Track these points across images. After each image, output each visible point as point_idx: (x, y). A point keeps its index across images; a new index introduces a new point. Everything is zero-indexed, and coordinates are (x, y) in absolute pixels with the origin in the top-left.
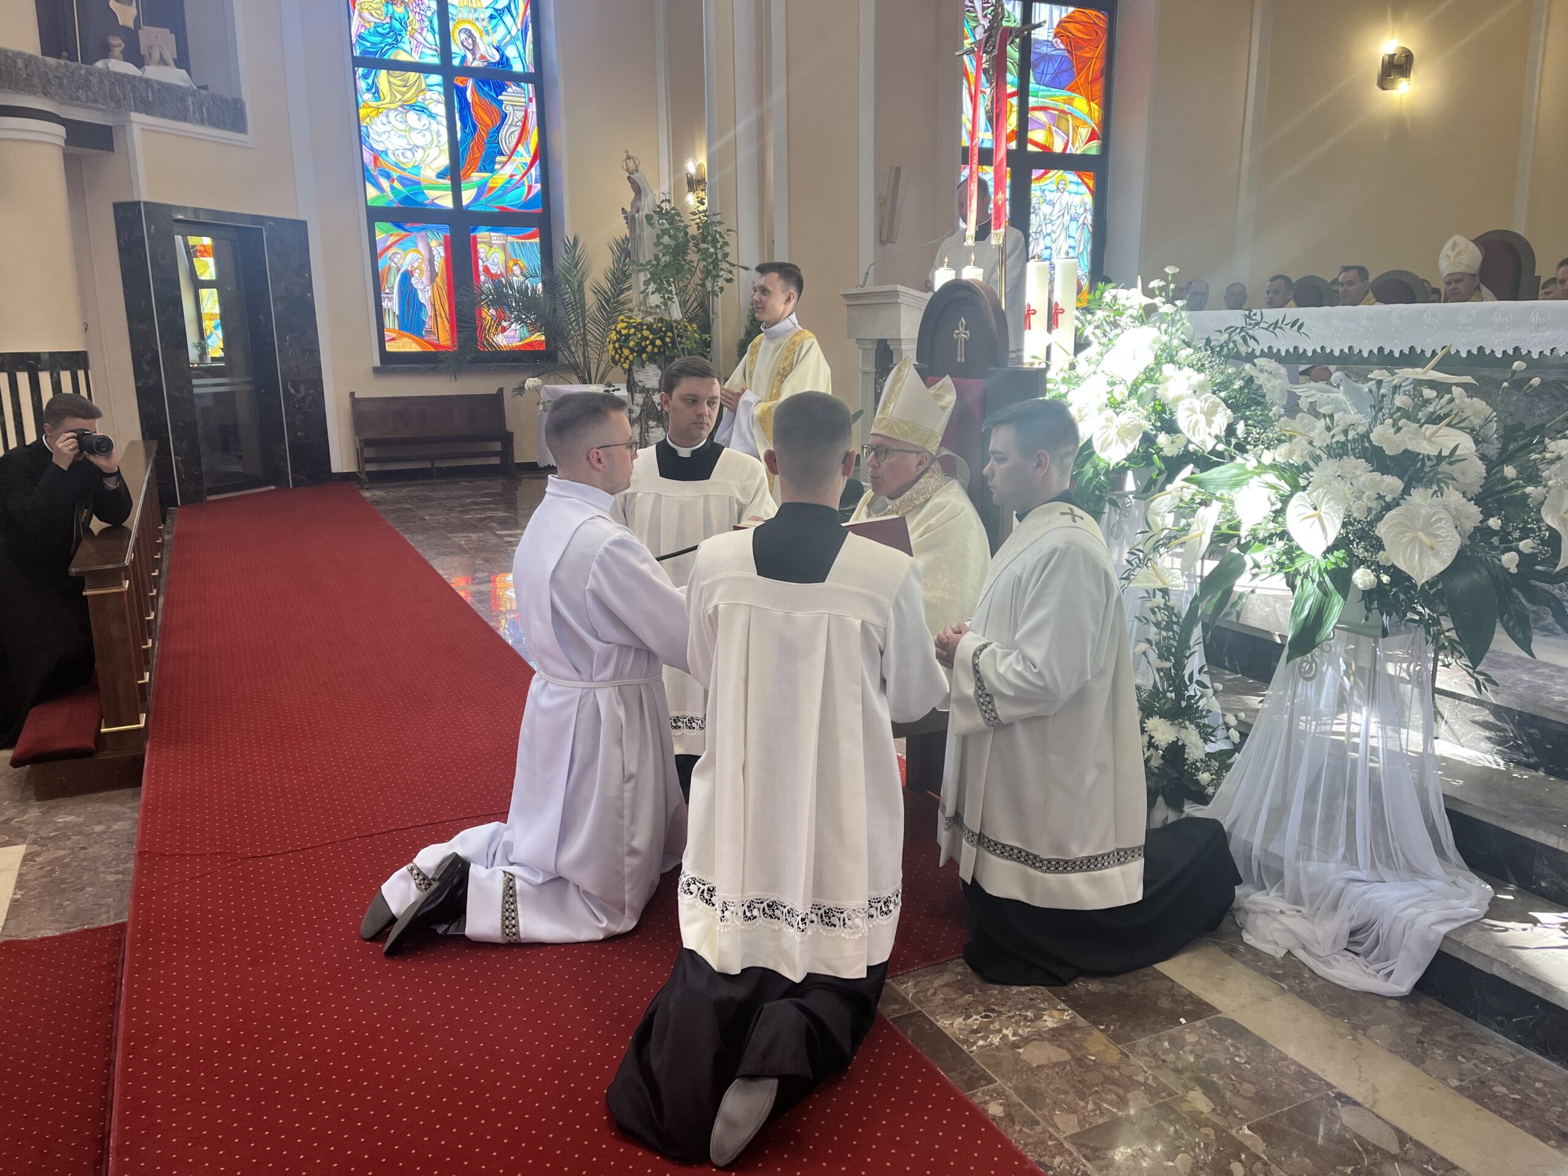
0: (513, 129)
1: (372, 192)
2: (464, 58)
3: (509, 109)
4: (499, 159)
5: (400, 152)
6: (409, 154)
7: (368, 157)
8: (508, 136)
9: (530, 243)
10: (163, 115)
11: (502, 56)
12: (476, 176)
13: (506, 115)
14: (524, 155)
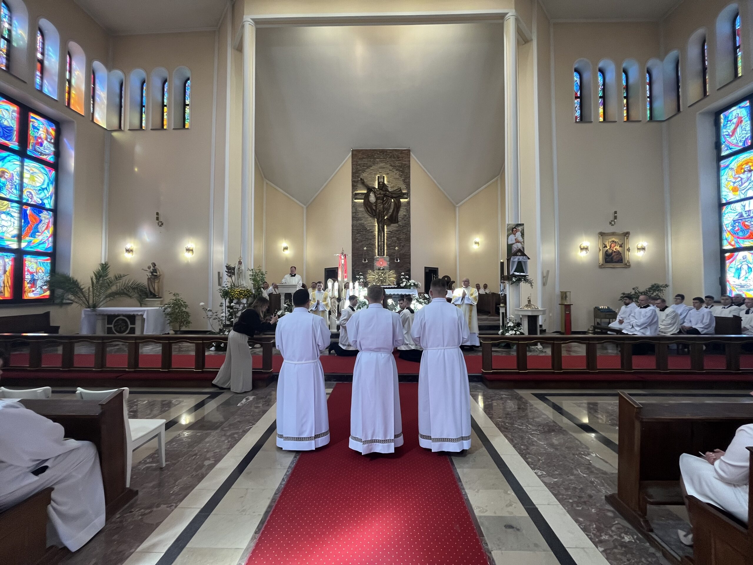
0: (44, 225)
2: (28, 200)
3: (43, 219)
4: (37, 234)
8: (42, 227)
11: (43, 202)
12: (28, 239)
14: (47, 233)
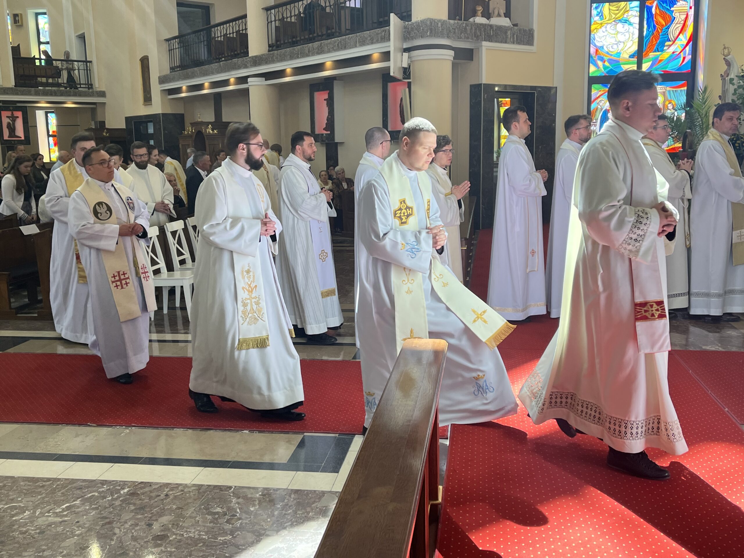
1: (592, 69)
5: (610, 46)
6: (615, 47)
7: (593, 50)
9: (680, 90)
10: (496, 42)
12: (652, 55)
13: (675, 18)
14: (683, 39)
